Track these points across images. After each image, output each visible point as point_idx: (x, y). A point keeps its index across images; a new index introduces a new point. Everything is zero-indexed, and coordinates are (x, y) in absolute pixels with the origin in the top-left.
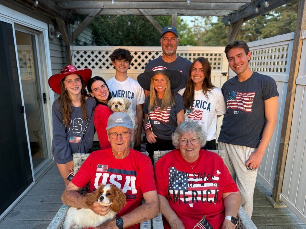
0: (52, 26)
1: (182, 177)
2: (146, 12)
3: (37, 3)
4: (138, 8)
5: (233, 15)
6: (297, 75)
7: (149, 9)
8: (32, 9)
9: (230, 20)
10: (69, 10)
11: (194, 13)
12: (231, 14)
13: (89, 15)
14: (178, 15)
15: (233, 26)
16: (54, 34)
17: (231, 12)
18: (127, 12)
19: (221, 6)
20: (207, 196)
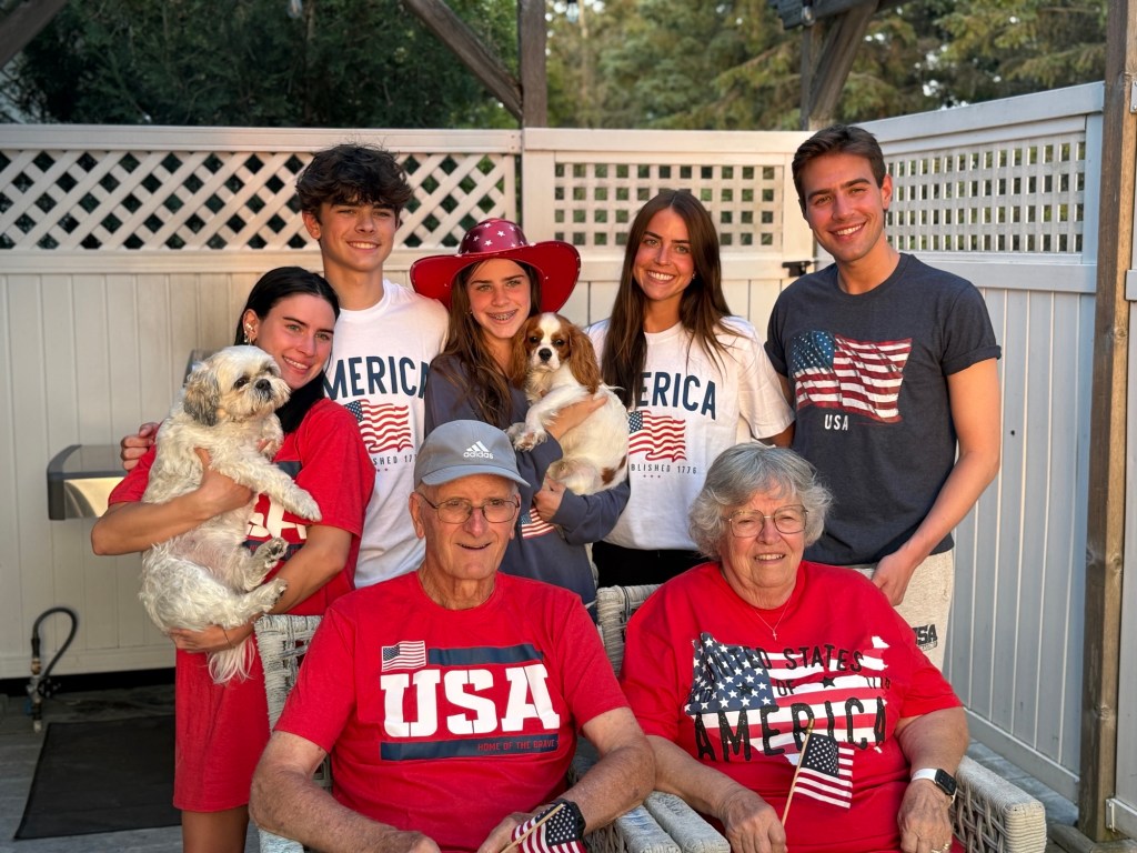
1: (747, 664)
6: (1127, 263)
9: (809, 2)
15: (827, 27)
20: (850, 723)
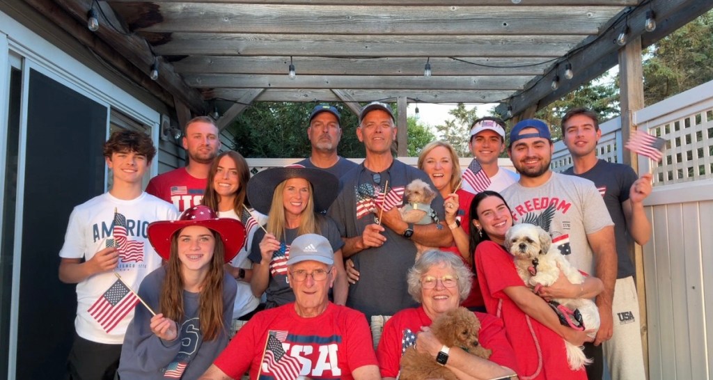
0: (166, 119)
2: (349, 97)
3: (156, 73)
4: (331, 86)
5: (515, 99)
7: (355, 91)
8: (141, 86)
9: (510, 109)
10: (200, 90)
11: (439, 97)
12: (512, 97)
13: (239, 101)
14: (409, 101)
15: (518, 119)
16: (169, 132)
17: (512, 92)
18: (312, 96)
19: (491, 83)
